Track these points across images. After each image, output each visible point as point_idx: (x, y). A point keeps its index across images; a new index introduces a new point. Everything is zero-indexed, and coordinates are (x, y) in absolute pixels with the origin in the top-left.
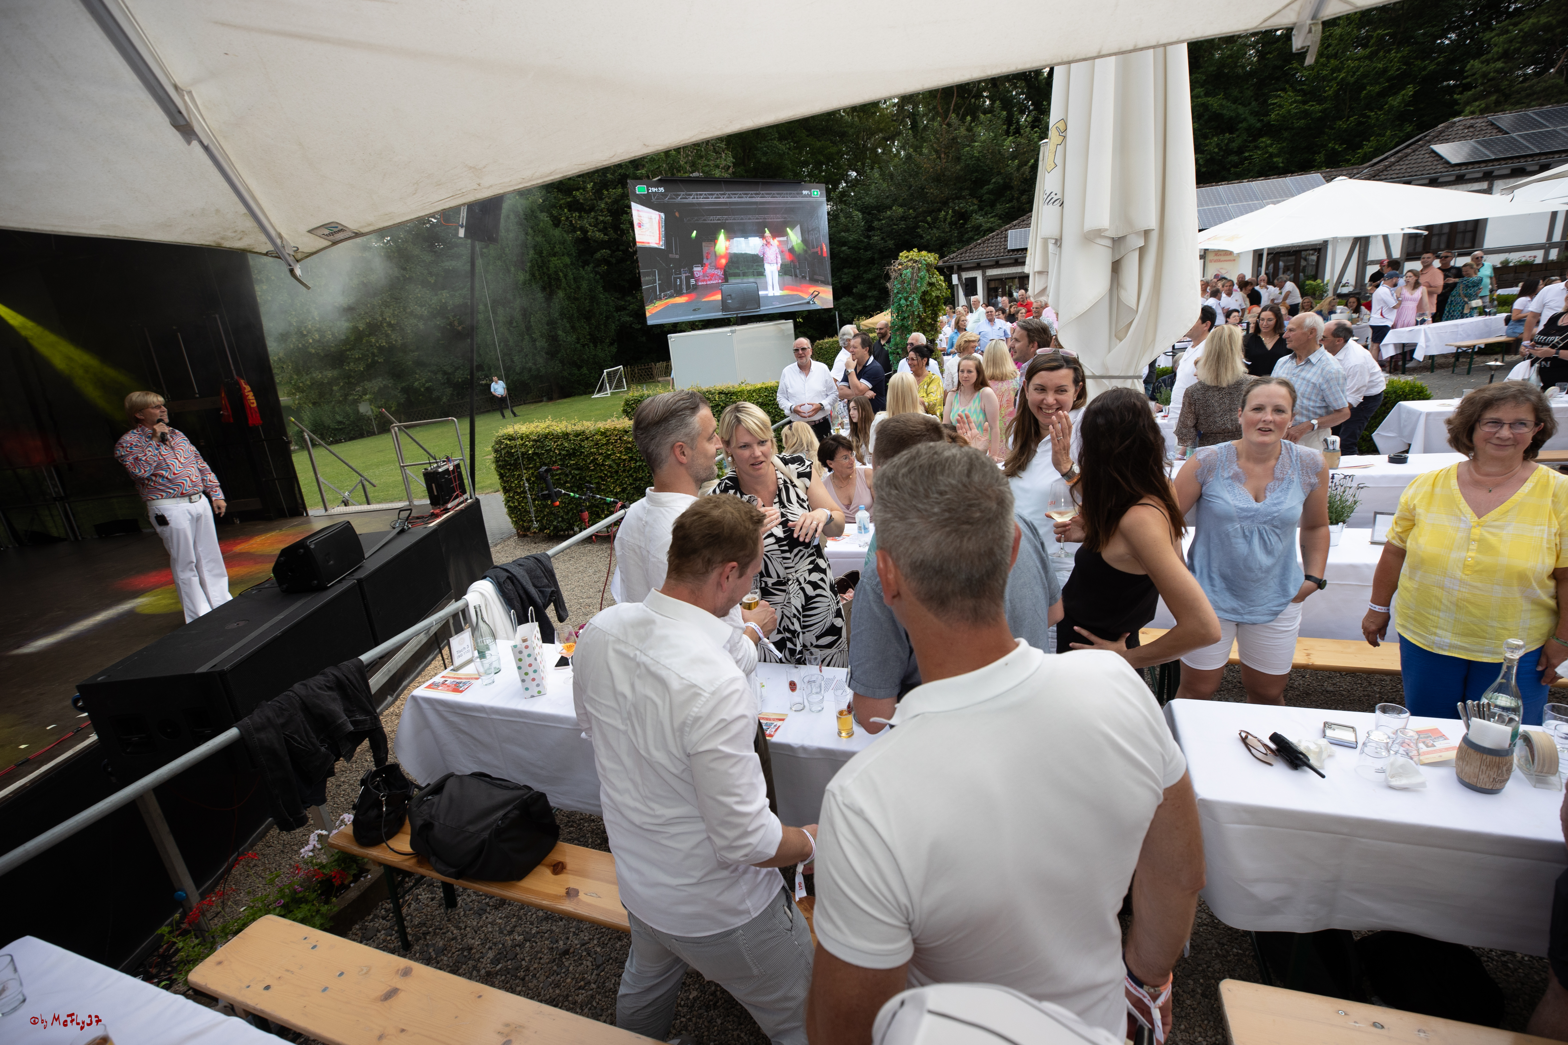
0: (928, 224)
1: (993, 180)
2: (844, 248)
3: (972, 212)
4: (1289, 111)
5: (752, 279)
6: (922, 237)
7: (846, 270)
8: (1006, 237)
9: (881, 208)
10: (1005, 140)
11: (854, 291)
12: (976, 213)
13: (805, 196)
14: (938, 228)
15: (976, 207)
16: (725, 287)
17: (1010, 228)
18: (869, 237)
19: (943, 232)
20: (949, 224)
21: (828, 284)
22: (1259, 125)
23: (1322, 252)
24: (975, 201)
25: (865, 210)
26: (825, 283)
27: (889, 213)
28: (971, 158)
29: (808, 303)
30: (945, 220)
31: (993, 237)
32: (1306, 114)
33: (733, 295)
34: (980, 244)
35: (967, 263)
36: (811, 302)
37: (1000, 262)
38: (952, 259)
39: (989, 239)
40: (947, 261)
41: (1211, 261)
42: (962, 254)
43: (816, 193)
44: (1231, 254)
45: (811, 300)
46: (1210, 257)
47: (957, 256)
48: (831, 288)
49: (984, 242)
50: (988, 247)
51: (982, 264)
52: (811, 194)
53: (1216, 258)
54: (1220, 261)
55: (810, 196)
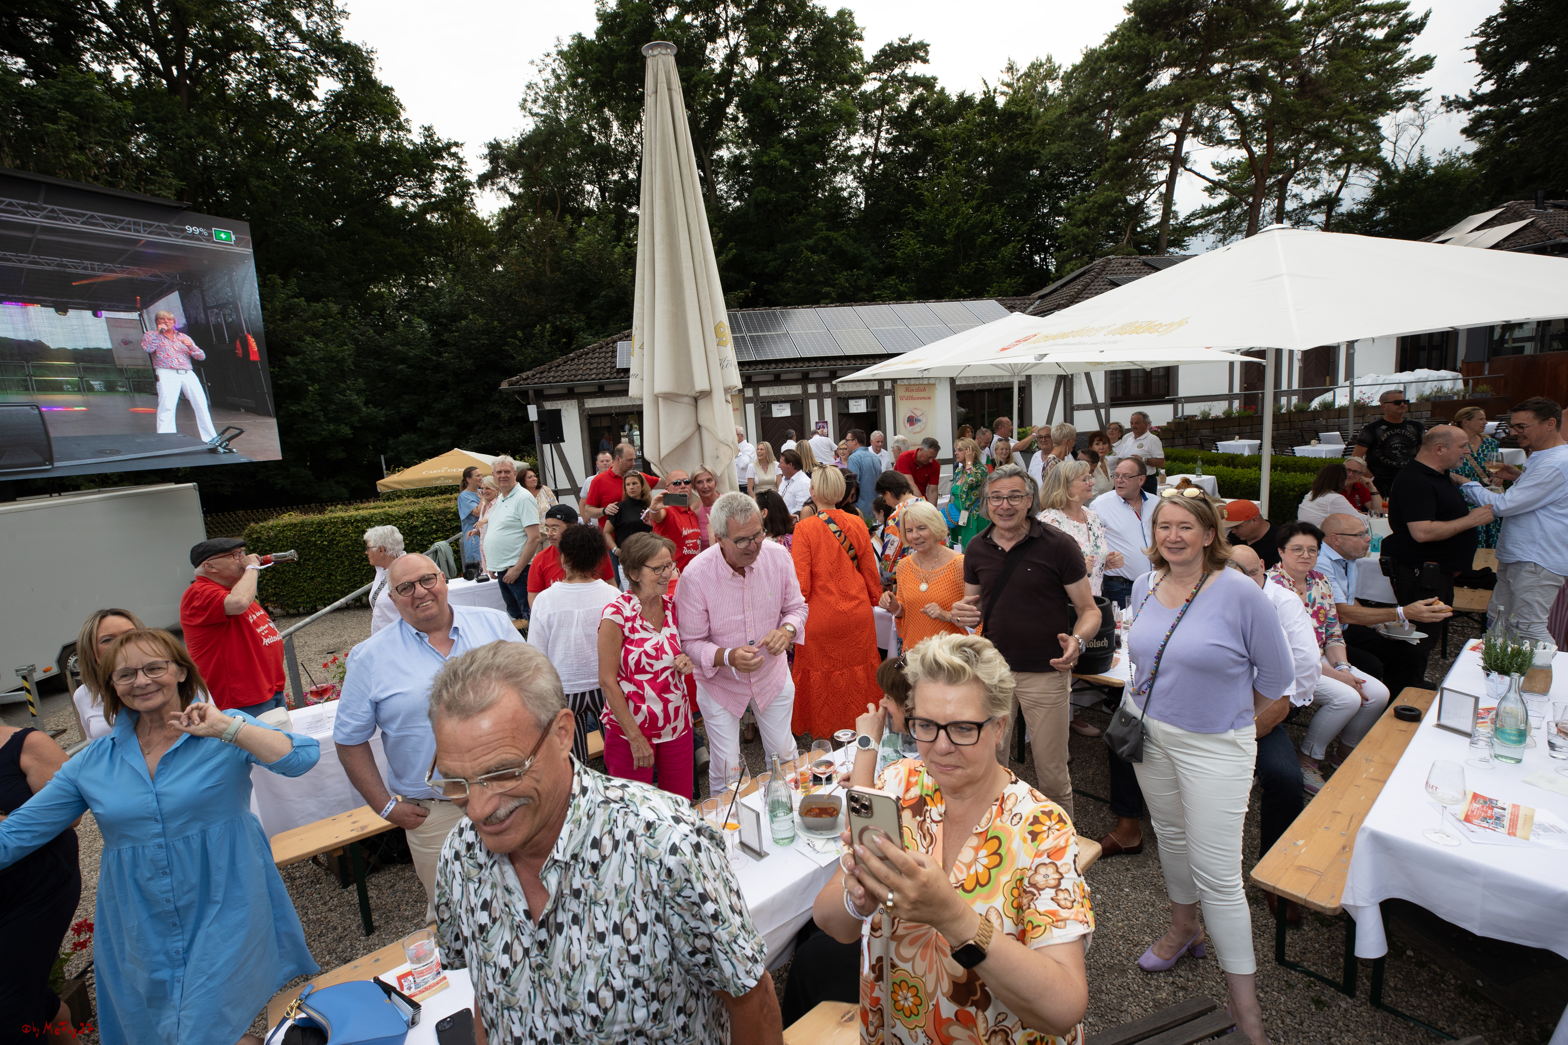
0: (520, 340)
1: (603, 293)
2: (401, 367)
3: (579, 329)
4: (914, 251)
6: (513, 358)
7: (406, 397)
8: (614, 351)
9: (455, 317)
10: (615, 246)
11: (419, 425)
12: (583, 331)
13: (192, 237)
14: (534, 347)
15: (583, 324)
17: (620, 339)
18: (439, 354)
19: (542, 353)
20: (549, 343)
21: (267, 414)
22: (881, 266)
23: (1027, 391)
24: (582, 317)
25: (433, 319)
26: (258, 410)
27: (464, 323)
28: (573, 264)
29: (213, 451)
30: (542, 336)
31: (594, 350)
32: (927, 256)
34: (573, 359)
35: (552, 387)
36: (221, 450)
37: (607, 388)
38: (525, 379)
39: (587, 354)
40: (517, 382)
41: (902, 399)
42: (542, 373)
43: (223, 236)
44: (924, 390)
45: (220, 445)
46: (900, 392)
47: (534, 375)
48: (273, 422)
49: (579, 357)
50: (585, 364)
51: (577, 390)
52: (211, 235)
53: (907, 394)
54: (912, 398)
55: (210, 238)
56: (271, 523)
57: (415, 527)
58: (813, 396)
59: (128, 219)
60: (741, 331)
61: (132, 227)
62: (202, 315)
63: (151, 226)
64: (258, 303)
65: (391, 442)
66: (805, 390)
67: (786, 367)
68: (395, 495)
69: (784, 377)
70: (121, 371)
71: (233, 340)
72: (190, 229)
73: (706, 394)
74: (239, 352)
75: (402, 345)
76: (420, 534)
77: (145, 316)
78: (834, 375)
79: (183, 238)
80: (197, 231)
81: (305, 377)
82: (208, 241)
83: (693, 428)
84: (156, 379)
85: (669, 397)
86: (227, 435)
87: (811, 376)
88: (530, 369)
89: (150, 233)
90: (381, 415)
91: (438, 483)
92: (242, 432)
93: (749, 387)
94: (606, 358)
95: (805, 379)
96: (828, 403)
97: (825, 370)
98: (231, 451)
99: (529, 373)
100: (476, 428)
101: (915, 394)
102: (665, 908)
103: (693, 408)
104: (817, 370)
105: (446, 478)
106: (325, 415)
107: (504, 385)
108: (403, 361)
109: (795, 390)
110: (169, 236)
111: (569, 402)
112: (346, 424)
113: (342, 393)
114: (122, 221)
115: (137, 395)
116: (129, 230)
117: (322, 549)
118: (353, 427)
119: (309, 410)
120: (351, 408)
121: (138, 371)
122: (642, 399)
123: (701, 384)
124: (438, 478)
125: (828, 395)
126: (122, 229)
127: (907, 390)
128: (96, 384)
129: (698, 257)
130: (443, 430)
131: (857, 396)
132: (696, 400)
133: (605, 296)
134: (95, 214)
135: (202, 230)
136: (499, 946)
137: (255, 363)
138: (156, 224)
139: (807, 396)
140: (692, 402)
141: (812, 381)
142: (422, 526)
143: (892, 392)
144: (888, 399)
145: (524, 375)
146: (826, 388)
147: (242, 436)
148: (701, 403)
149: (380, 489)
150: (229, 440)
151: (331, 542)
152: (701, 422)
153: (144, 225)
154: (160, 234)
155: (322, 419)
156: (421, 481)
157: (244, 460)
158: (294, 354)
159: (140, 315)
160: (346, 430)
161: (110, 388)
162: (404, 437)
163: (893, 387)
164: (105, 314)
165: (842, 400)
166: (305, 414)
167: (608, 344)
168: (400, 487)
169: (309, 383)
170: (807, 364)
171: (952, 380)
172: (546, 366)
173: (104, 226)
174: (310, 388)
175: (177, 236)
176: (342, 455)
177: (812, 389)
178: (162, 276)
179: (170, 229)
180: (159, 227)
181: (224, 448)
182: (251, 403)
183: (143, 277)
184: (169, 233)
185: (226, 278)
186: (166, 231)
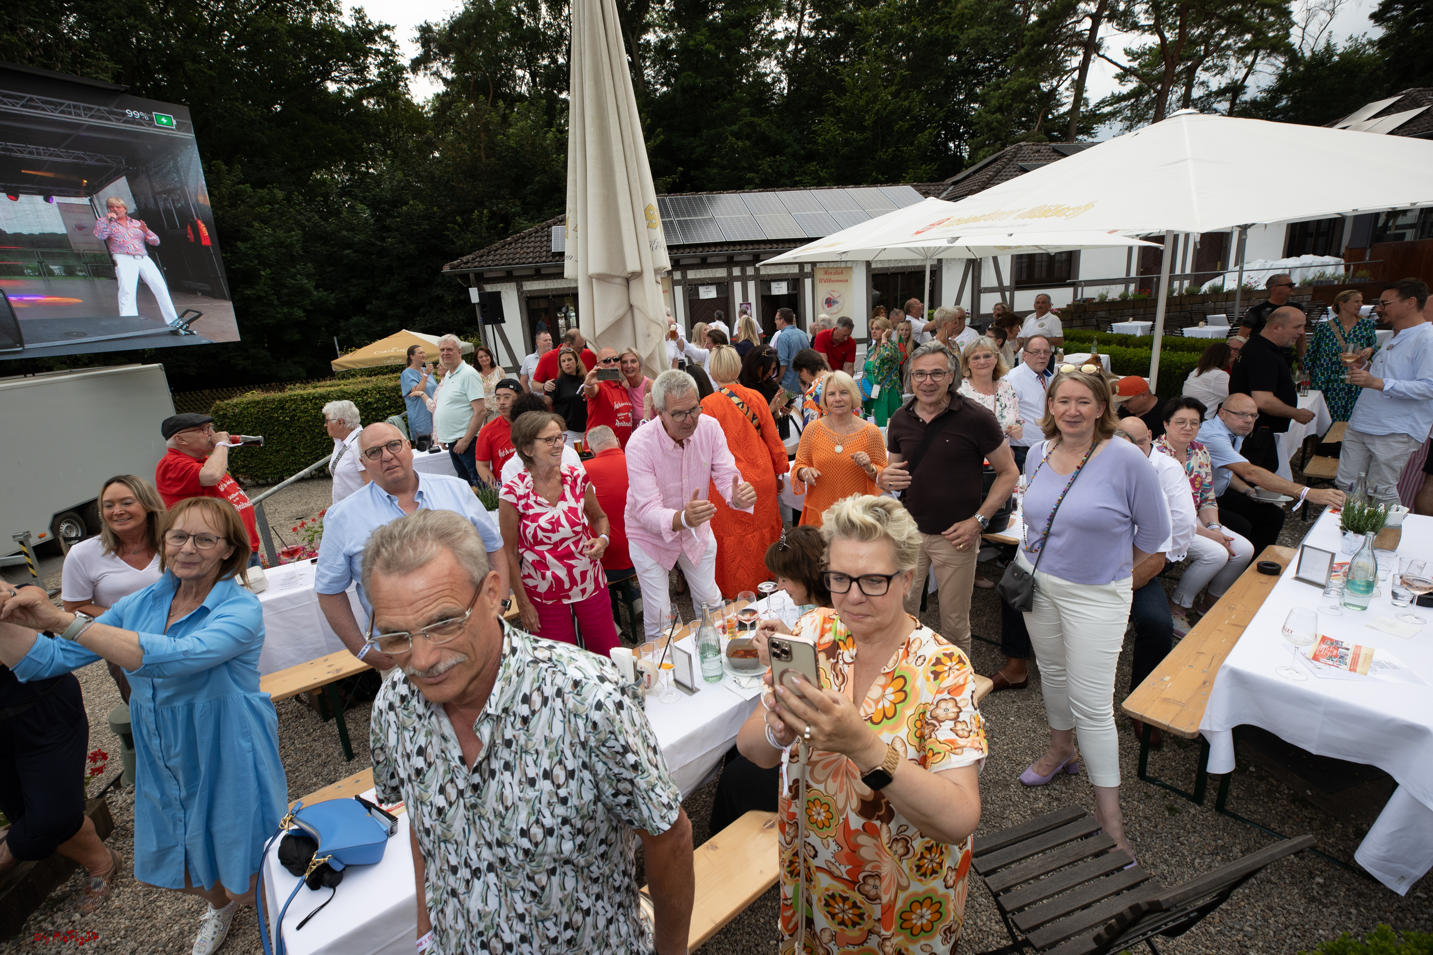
0: (459, 225)
1: (537, 179)
2: (347, 252)
3: (515, 214)
4: (834, 138)
6: (454, 243)
7: (354, 281)
8: (549, 236)
9: (396, 202)
10: (547, 132)
11: (368, 307)
12: (519, 216)
13: (133, 121)
14: (472, 232)
15: (519, 209)
17: (555, 224)
18: (383, 239)
19: (480, 237)
20: (487, 228)
21: (223, 297)
23: (938, 274)
24: (518, 203)
25: (375, 205)
26: (214, 294)
27: (405, 208)
28: (507, 150)
29: (175, 333)
30: (480, 221)
31: (530, 234)
32: (847, 142)
34: (511, 244)
35: (491, 271)
36: (182, 332)
37: (543, 272)
38: (466, 263)
39: (524, 238)
40: (458, 266)
41: (820, 281)
42: (481, 256)
43: (164, 120)
44: (842, 273)
45: (181, 327)
46: (819, 275)
47: (474, 259)
48: (229, 305)
49: (516, 241)
50: (522, 248)
51: (515, 274)
52: (151, 119)
53: (826, 277)
54: (830, 281)
55: (151, 122)
56: (235, 400)
57: (370, 403)
58: (737, 279)
59: (67, 102)
60: (669, 216)
61: (72, 110)
62: (152, 201)
63: (91, 109)
64: (205, 188)
65: (342, 324)
66: (730, 273)
67: (712, 251)
68: (349, 374)
69: (710, 260)
70: (78, 256)
71: (183, 226)
72: (130, 113)
73: (637, 275)
74: (191, 236)
75: (347, 231)
76: (374, 409)
77: (96, 202)
78: (757, 258)
79: (125, 122)
80: (138, 115)
81: (256, 262)
82: (150, 125)
83: (625, 308)
84: (114, 264)
85: (602, 278)
86: (187, 317)
87: (736, 259)
88: (470, 254)
89: (91, 117)
90: (331, 298)
91: (389, 363)
92: (200, 315)
93: (677, 270)
94: (542, 242)
95: (730, 262)
96: (751, 285)
97: (749, 254)
98: (192, 333)
99: (470, 257)
100: (422, 310)
101: (834, 277)
102: (590, 756)
103: (625, 289)
104: (741, 254)
105: (396, 357)
106: (278, 299)
107: (446, 269)
108: (349, 246)
109: (721, 273)
110: (110, 120)
111: (508, 285)
112: (299, 307)
113: (293, 277)
114: (61, 104)
115: (96, 279)
116: (69, 113)
117: (285, 424)
118: (305, 311)
119: (263, 294)
120: (303, 292)
121: (95, 256)
122: (576, 280)
123: (632, 266)
124: (389, 358)
125: (751, 278)
126: (64, 113)
127: (826, 273)
128: (56, 269)
129: (628, 140)
130: (390, 313)
131: (779, 278)
132: (628, 280)
133: (539, 182)
134: (34, 97)
135: (142, 114)
136: (435, 787)
137: (207, 247)
138: (96, 107)
139: (732, 279)
140: (624, 282)
141: (737, 264)
142: (376, 402)
143: (812, 275)
144: (808, 282)
145: (465, 259)
146: (750, 271)
147: (201, 318)
148: (633, 283)
149: (335, 368)
150: (190, 322)
151: (292, 417)
152: (633, 302)
153: (86, 109)
154: (101, 118)
155: (276, 302)
156: (373, 360)
157: (204, 341)
158: (244, 240)
159: (91, 200)
160: (299, 313)
161: (70, 272)
162: (354, 320)
163: (813, 270)
164: (56, 199)
165: (764, 283)
166: (259, 298)
167: (543, 229)
168: (354, 367)
169: (261, 267)
170: (732, 248)
171: (868, 264)
172: (485, 250)
173: (43, 109)
174: (262, 273)
175: (119, 120)
176: (297, 337)
177: (736, 272)
178: (108, 160)
179: (110, 113)
180: (99, 110)
181: (185, 330)
182: (207, 287)
183: (89, 162)
184: (111, 117)
185: (172, 163)
186: (107, 115)
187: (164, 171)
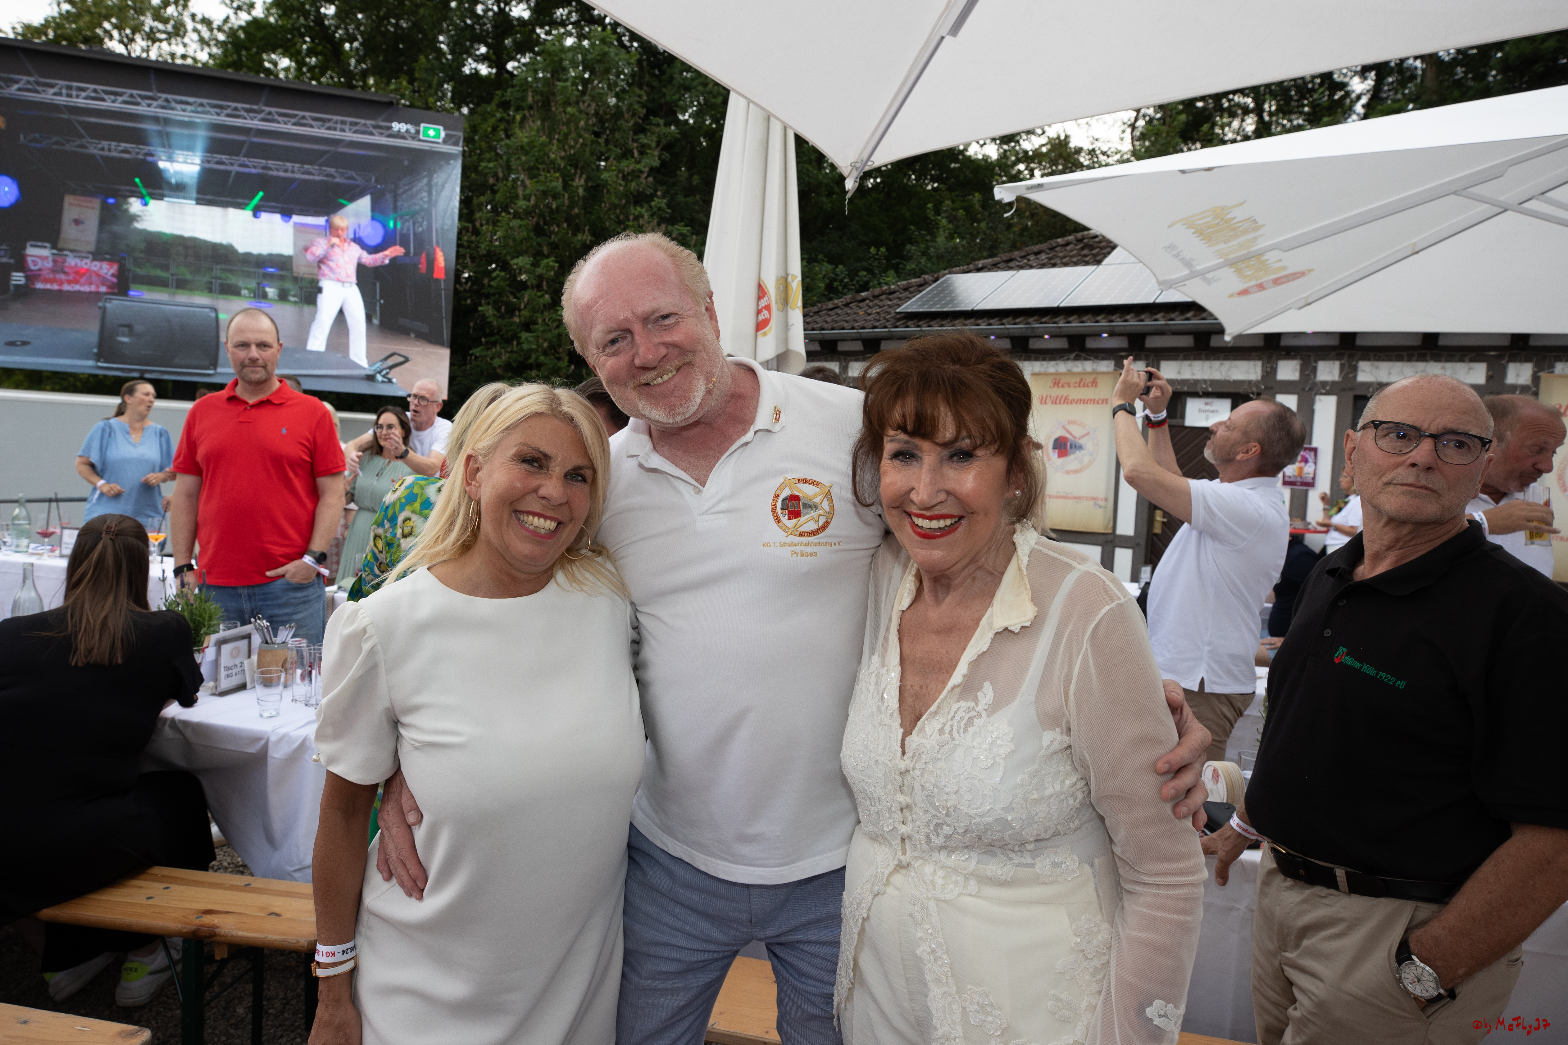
5: (202, 300)
13: (399, 135)
16: (115, 305)
21: (439, 342)
26: (432, 338)
29: (371, 378)
33: (139, 328)
36: (379, 378)
43: (432, 133)
45: (380, 372)
48: (445, 354)
52: (418, 132)
55: (415, 136)
59: (335, 118)
61: (339, 126)
62: (390, 223)
63: (356, 124)
64: (456, 211)
70: (296, 280)
72: (396, 126)
74: (423, 267)
79: (388, 136)
80: (404, 127)
82: (413, 138)
86: (391, 362)
89: (356, 132)
92: (407, 360)
98: (390, 381)
109: (1243, 371)
110: (373, 134)
114: (329, 120)
116: (335, 129)
121: (305, 279)
126: (329, 128)
128: (271, 292)
134: (307, 114)
135: (409, 126)
137: (438, 281)
138: (362, 121)
147: (407, 365)
150: (391, 368)
153: (352, 124)
154: (364, 133)
161: (283, 296)
164: (296, 218)
173: (312, 126)
175: (382, 134)
178: (358, 178)
179: (375, 127)
180: (365, 125)
181: (384, 376)
182: (424, 328)
183: (338, 180)
184: (375, 131)
185: (425, 181)
186: (371, 129)
187: (414, 189)
